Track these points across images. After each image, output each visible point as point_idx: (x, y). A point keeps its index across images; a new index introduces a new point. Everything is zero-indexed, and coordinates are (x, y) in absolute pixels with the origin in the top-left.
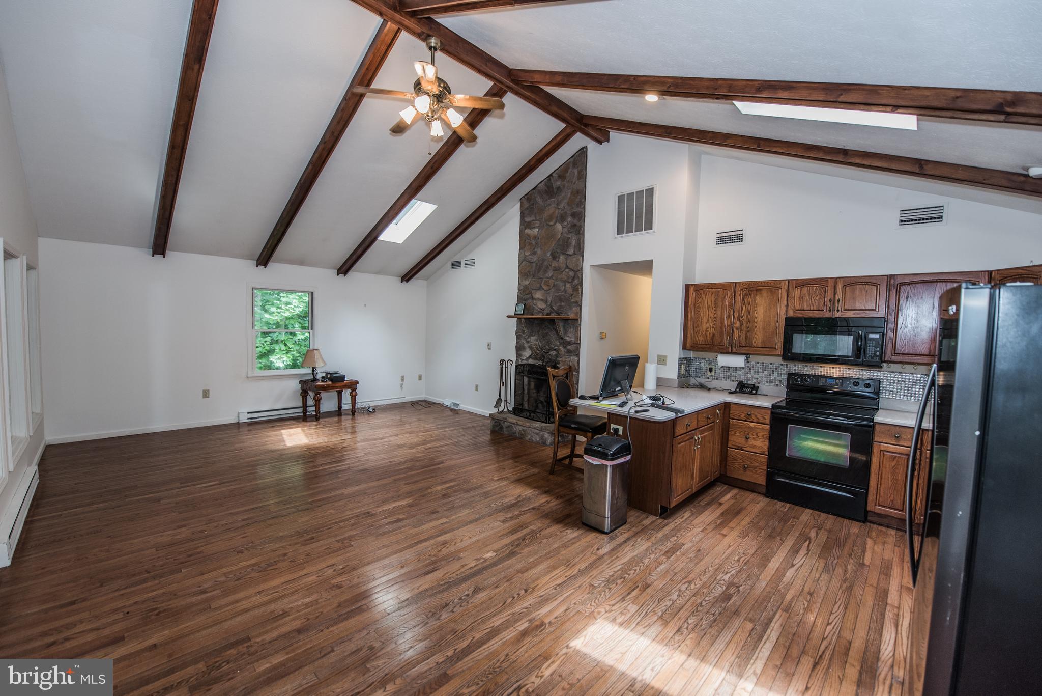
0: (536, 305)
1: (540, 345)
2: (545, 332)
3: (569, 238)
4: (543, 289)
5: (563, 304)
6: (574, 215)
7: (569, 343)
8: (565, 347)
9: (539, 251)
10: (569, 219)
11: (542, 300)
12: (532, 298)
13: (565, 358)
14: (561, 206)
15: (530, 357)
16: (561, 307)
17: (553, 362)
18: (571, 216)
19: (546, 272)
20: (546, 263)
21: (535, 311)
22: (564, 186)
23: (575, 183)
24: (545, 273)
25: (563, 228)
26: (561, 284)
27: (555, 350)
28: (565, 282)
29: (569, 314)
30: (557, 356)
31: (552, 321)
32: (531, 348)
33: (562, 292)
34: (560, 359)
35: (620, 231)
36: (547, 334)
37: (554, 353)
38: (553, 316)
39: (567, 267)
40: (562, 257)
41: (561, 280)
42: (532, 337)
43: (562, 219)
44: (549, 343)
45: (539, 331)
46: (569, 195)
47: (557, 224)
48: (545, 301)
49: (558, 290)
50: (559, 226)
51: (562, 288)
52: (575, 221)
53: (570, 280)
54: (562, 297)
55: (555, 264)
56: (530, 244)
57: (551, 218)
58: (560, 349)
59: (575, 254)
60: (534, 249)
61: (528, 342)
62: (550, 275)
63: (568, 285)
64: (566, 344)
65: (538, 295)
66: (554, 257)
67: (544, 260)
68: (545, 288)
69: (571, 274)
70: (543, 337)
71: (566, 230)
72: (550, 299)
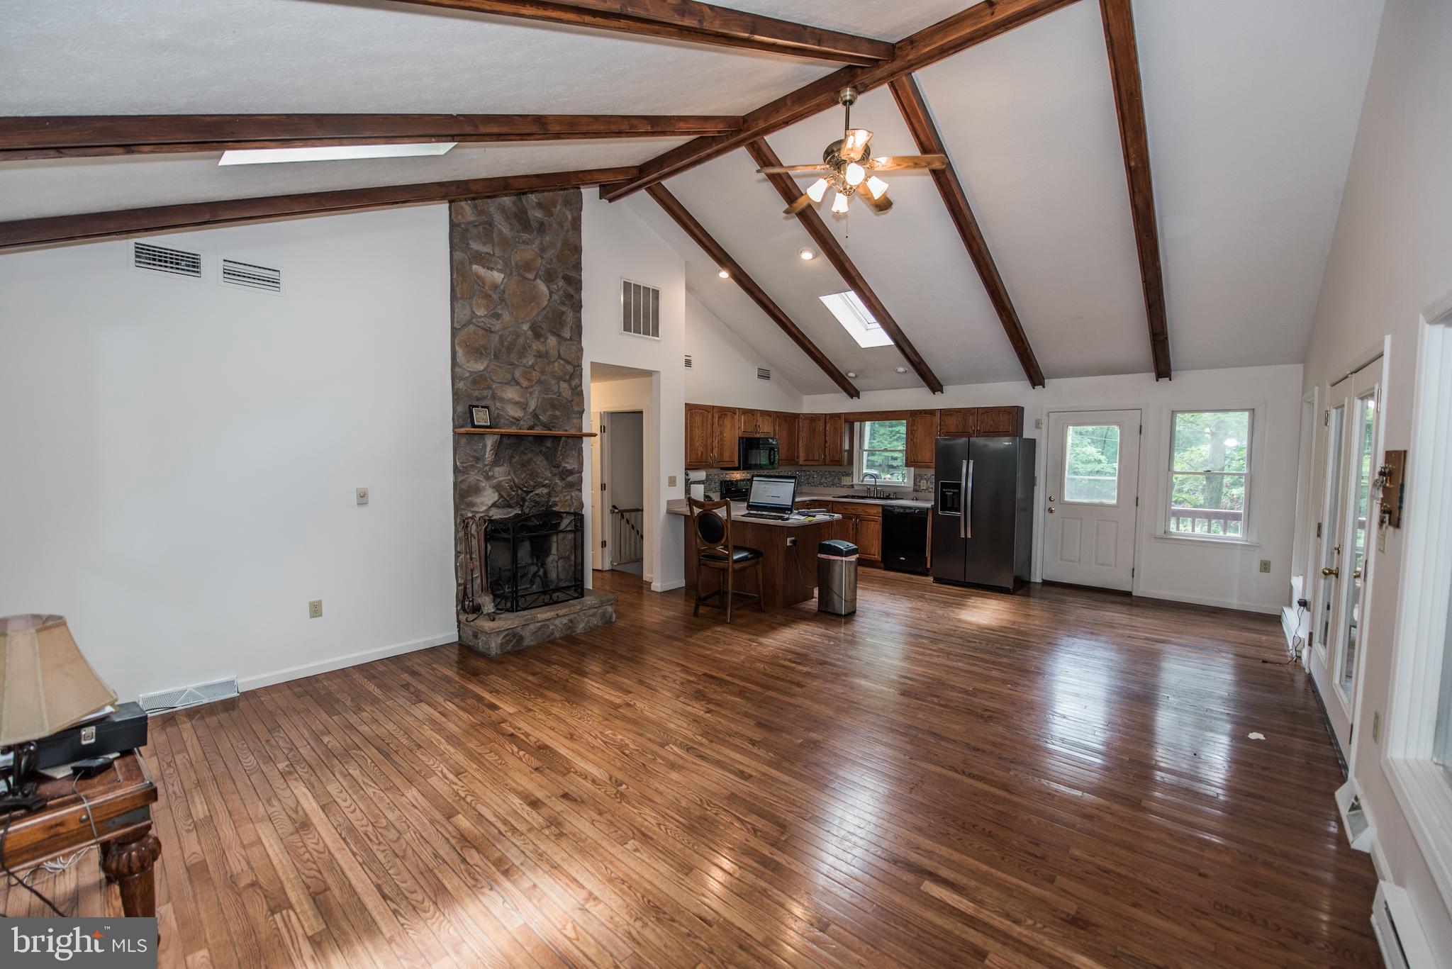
0: (503, 409)
1: (516, 480)
2: (525, 458)
3: (563, 313)
4: (518, 384)
5: (557, 413)
6: (568, 279)
7: (571, 472)
8: (562, 479)
9: (506, 317)
10: (561, 283)
11: (516, 403)
12: (494, 397)
13: (564, 496)
14: (547, 255)
15: (494, 505)
16: (555, 417)
17: (543, 505)
18: (563, 278)
19: (522, 355)
20: (521, 340)
21: (502, 421)
22: (550, 225)
23: (567, 232)
24: (521, 358)
25: (551, 293)
26: (553, 382)
27: (544, 486)
28: (559, 379)
29: (567, 428)
30: (549, 495)
31: (540, 439)
32: (497, 488)
33: (555, 394)
34: (557, 499)
35: (627, 328)
36: (529, 461)
37: (545, 491)
38: (538, 431)
39: (559, 357)
40: (552, 340)
41: (553, 375)
42: (497, 469)
43: (550, 278)
44: (533, 475)
45: (511, 457)
46: (559, 245)
47: (538, 281)
48: (524, 406)
49: (547, 390)
50: (542, 287)
51: (555, 388)
52: (571, 290)
53: (568, 377)
54: (556, 402)
55: (536, 346)
56: (487, 297)
57: (527, 266)
58: (556, 484)
59: (571, 339)
60: (494, 309)
61: (488, 478)
62: (530, 363)
63: (564, 385)
64: (565, 473)
65: (511, 393)
66: (537, 333)
67: (518, 335)
68: (525, 383)
69: (569, 368)
70: (523, 466)
71: (555, 297)
72: (533, 405)
